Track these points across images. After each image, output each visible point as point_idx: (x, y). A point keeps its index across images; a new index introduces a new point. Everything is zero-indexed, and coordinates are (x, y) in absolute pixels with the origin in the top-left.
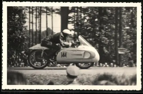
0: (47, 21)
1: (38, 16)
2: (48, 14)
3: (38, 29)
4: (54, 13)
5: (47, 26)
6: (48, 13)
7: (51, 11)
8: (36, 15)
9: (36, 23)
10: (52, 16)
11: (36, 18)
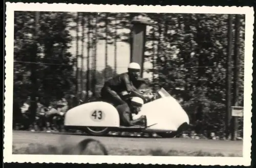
0: (106, 54)
1: (91, 45)
2: (109, 41)
3: (90, 67)
4: (118, 40)
5: (106, 63)
6: (109, 39)
7: (114, 37)
8: (88, 43)
9: (88, 57)
10: (115, 45)
11: (89, 48)
